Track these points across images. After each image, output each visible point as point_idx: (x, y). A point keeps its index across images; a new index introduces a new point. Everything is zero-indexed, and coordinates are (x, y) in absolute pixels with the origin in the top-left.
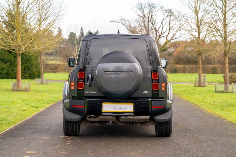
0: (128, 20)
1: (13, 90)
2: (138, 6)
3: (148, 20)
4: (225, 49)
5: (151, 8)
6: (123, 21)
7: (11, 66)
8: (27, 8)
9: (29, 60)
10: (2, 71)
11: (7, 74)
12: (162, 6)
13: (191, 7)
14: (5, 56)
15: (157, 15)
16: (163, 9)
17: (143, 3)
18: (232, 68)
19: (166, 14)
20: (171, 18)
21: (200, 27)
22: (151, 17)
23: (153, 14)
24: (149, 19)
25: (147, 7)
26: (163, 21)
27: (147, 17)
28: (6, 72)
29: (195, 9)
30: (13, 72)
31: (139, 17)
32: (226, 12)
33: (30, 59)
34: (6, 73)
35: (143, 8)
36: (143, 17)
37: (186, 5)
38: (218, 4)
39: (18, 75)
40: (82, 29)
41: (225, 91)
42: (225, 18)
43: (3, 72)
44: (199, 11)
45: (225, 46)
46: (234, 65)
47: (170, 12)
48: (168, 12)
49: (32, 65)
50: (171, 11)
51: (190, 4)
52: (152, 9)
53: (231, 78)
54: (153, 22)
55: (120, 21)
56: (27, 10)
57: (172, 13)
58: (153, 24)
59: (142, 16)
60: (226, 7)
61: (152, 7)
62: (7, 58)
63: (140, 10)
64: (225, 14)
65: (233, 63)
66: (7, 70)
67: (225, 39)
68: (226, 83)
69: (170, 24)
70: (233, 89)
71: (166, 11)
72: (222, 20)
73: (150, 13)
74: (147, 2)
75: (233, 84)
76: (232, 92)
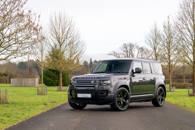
0: (118, 54)
1: (58, 91)
2: (124, 46)
6: (115, 54)
12: (138, 45)
13: (152, 46)
15: (135, 51)
16: (138, 47)
17: (127, 44)
20: (143, 52)
21: (157, 57)
23: (133, 50)
25: (129, 46)
26: (138, 54)
27: (129, 52)
28: (51, 83)
29: (154, 47)
30: (55, 83)
31: (124, 52)
35: (127, 47)
37: (149, 45)
39: (60, 83)
40: (91, 59)
43: (49, 83)
44: (156, 49)
45: (169, 67)
46: (179, 79)
47: (142, 49)
49: (65, 79)
50: (142, 48)
52: (132, 47)
53: (175, 85)
54: (133, 55)
55: (114, 54)
59: (126, 51)
60: (169, 46)
62: (52, 75)
63: (125, 48)
64: (169, 50)
67: (169, 63)
68: (170, 86)
69: (142, 56)
70: (174, 90)
71: (140, 48)
72: (168, 53)
73: (131, 49)
74: (129, 43)
75: (174, 87)
76: (173, 91)
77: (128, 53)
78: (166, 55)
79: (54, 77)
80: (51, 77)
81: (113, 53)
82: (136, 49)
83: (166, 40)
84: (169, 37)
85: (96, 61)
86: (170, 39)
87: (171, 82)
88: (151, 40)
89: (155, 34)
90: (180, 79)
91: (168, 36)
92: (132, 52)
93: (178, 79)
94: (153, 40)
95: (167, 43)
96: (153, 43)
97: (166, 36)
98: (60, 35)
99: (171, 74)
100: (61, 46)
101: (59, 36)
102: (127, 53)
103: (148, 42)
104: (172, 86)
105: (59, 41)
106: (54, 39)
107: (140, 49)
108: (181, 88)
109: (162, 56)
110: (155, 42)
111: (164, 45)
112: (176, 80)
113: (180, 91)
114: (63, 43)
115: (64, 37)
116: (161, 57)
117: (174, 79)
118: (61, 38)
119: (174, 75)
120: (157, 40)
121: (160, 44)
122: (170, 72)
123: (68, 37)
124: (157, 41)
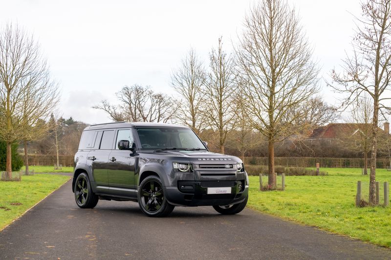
0: (112, 107)
2: (124, 90)
3: (134, 107)
4: (221, 138)
6: (107, 108)
12: (151, 91)
13: (185, 95)
15: (145, 101)
16: (152, 95)
17: (129, 87)
19: (155, 100)
20: (161, 105)
21: (195, 115)
22: (138, 103)
23: (141, 100)
24: (136, 105)
25: (134, 92)
26: (151, 108)
27: (134, 103)
29: (189, 97)
31: (124, 102)
32: (221, 102)
35: (130, 93)
36: (130, 103)
38: (214, 94)
39: (8, 165)
40: (52, 116)
42: (221, 107)
45: (221, 135)
47: (160, 98)
48: (157, 97)
50: (160, 96)
51: (185, 91)
52: (140, 94)
54: (141, 108)
55: (103, 107)
57: (162, 99)
58: (140, 111)
59: (128, 101)
60: (221, 96)
61: (139, 92)
63: (126, 95)
64: (220, 103)
67: (221, 128)
69: (159, 111)
71: (155, 97)
72: (218, 109)
73: (138, 98)
74: (134, 86)
77: (132, 106)
78: (215, 113)
81: (102, 104)
82: (147, 98)
83: (215, 84)
84: (221, 78)
85: (62, 120)
86: (222, 83)
88: (183, 82)
89: (192, 71)
91: (219, 76)
94: (188, 82)
95: (217, 89)
96: (187, 87)
97: (216, 77)
98: (8, 69)
99: (223, 149)
100: (9, 91)
101: (6, 72)
102: (130, 105)
103: (178, 85)
105: (6, 83)
110: (191, 86)
118: (11, 75)
122: (221, 144)
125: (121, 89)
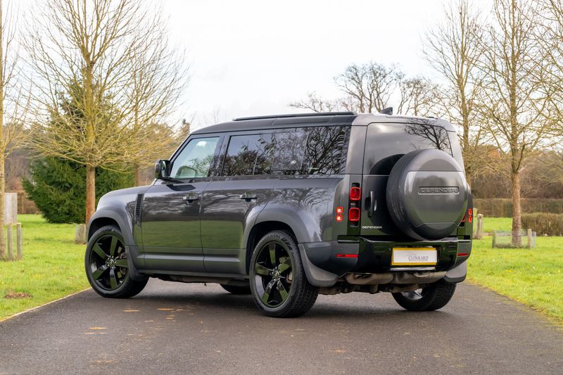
0: (327, 103)
1: (77, 242)
2: (349, 72)
3: (369, 104)
4: (513, 159)
5: (377, 78)
7: (77, 196)
8: (108, 74)
9: (114, 184)
10: (59, 207)
11: (68, 214)
12: (401, 73)
13: (449, 72)
14: (65, 176)
15: (389, 93)
16: (403, 80)
17: (359, 66)
18: (548, 205)
19: (408, 91)
20: (419, 99)
21: (467, 114)
22: (376, 96)
23: (382, 89)
24: (373, 99)
25: (369, 75)
26: (401, 105)
27: (368, 96)
28: (66, 209)
29: (457, 78)
30: (80, 210)
31: (350, 95)
32: (515, 84)
33: (117, 181)
34: (67, 212)
35: (360, 76)
36: (360, 97)
37: (439, 69)
38: (499, 68)
39: (89, 212)
41: (512, 245)
44: (466, 82)
47: (417, 86)
48: (412, 85)
50: (418, 82)
51: (448, 67)
52: (380, 78)
53: (537, 223)
55: (311, 105)
56: (109, 79)
57: (421, 88)
59: (357, 93)
60: (514, 70)
61: (378, 75)
62: (68, 180)
63: (353, 81)
65: (551, 195)
66: (69, 204)
67: (514, 138)
68: (515, 228)
70: (529, 240)
71: (408, 84)
72: (509, 99)
73: (375, 87)
74: (369, 64)
75: (530, 230)
76: (528, 247)
77: (364, 101)
78: (503, 109)
79: (77, 187)
80: (66, 189)
82: (394, 85)
83: (502, 48)
84: (513, 36)
86: (515, 44)
87: (519, 211)
88: (444, 49)
89: (462, 25)
90: (556, 198)
91: (509, 30)
92: (378, 95)
93: (547, 197)
94: (454, 48)
95: (507, 59)
96: (454, 60)
97: (503, 33)
98: (88, 24)
99: (518, 181)
102: (361, 100)
103: (434, 55)
104: (525, 226)
105: (84, 50)
106: (66, 42)
107: (409, 87)
108: (557, 235)
109: (484, 110)
110: (460, 56)
111: (494, 65)
112: (541, 204)
113: (555, 246)
114: (99, 55)
115: (104, 32)
116: (484, 114)
117: (534, 197)
118: (94, 36)
119: (535, 182)
120: (471, 50)
121: (481, 64)
122: (515, 171)
123: (120, 33)
124: (470, 53)
125: (343, 72)
